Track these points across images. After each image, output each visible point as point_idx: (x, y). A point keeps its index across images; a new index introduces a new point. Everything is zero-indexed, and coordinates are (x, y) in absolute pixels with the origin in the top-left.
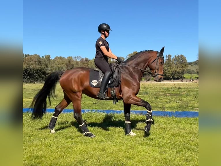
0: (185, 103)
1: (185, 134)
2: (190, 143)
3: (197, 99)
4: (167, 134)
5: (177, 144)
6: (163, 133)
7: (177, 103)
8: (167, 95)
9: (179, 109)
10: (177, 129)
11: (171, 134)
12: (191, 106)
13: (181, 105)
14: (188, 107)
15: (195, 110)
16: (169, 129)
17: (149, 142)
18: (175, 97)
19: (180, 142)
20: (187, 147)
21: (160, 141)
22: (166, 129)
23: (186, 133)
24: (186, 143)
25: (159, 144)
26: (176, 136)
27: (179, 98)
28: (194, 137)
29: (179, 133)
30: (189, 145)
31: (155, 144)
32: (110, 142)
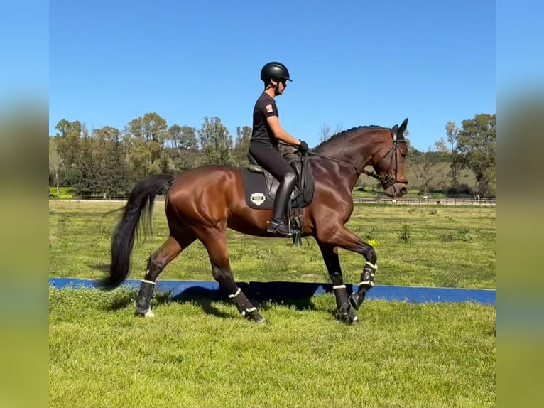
0: (280, 260)
1: (269, 344)
2: (280, 368)
3: (311, 249)
4: (222, 345)
5: (247, 371)
6: (212, 341)
7: (259, 261)
8: (234, 238)
9: (264, 276)
10: (251, 330)
11: (234, 343)
12: (294, 269)
13: (268, 264)
14: (287, 270)
15: (304, 278)
16: (228, 331)
17: (169, 367)
18: (254, 244)
19: (256, 366)
20: (272, 379)
21: (201, 363)
22: (222, 330)
23: (274, 341)
24: (271, 369)
25: (197, 372)
26: (247, 349)
27: (265, 247)
28: (293, 352)
29: (255, 340)
30: (277, 372)
31: (187, 372)
32: (59, 370)
